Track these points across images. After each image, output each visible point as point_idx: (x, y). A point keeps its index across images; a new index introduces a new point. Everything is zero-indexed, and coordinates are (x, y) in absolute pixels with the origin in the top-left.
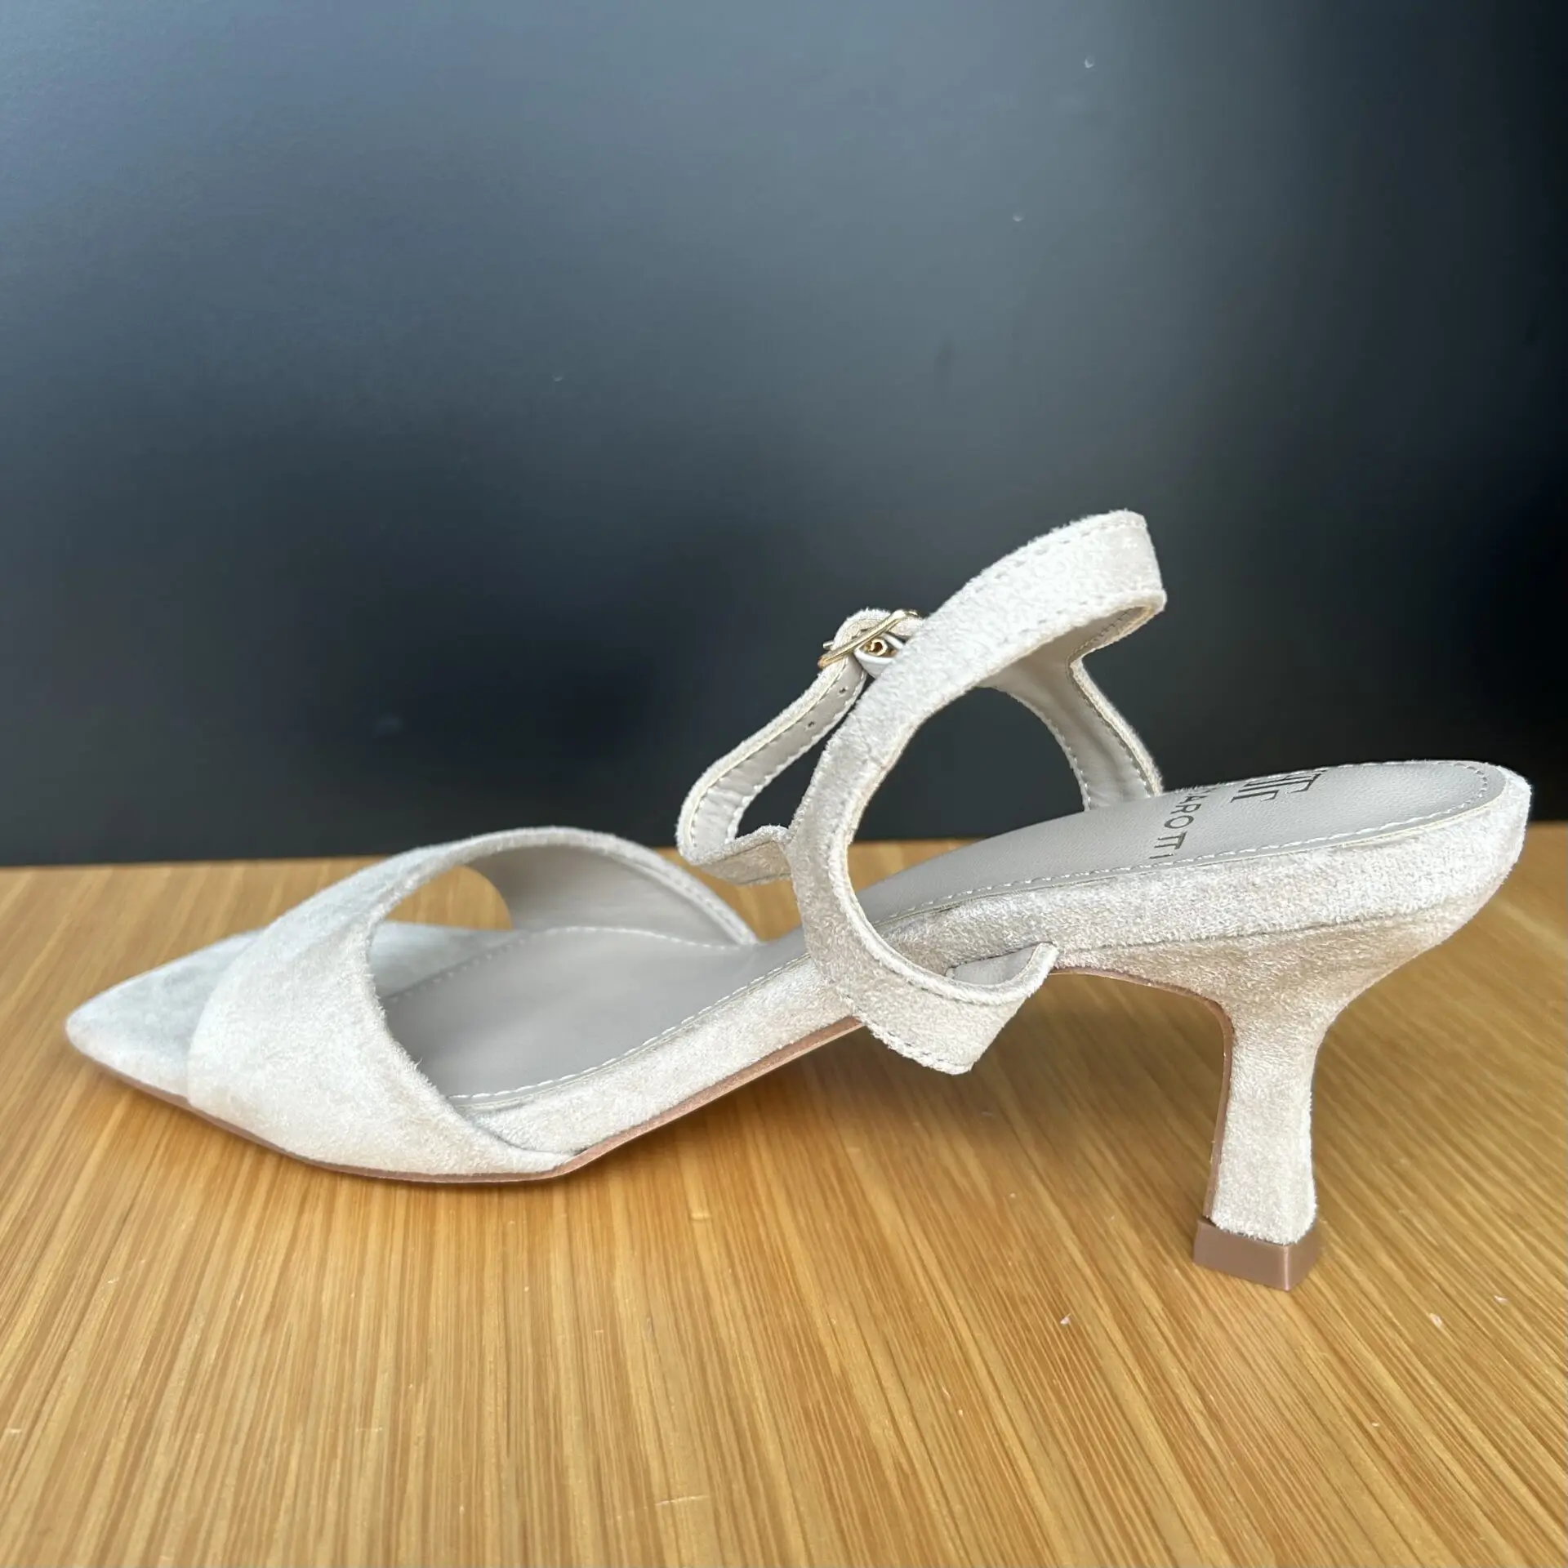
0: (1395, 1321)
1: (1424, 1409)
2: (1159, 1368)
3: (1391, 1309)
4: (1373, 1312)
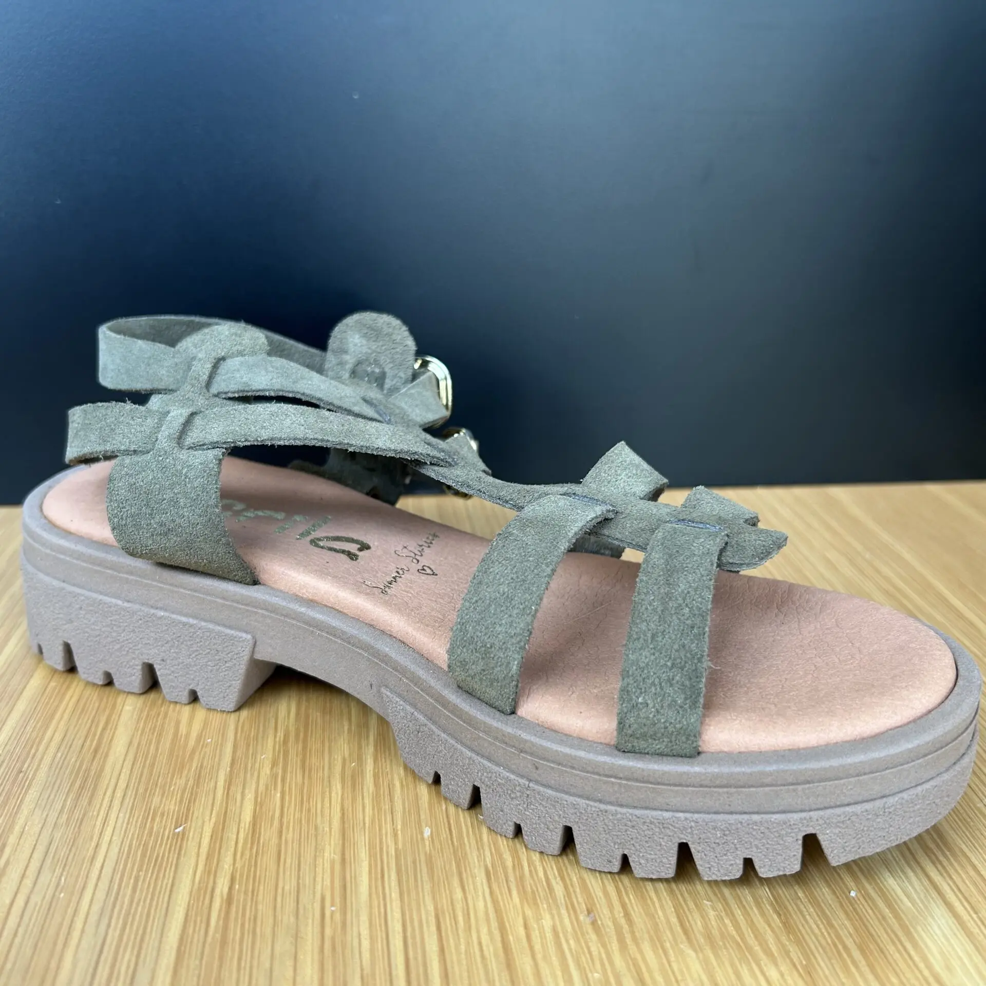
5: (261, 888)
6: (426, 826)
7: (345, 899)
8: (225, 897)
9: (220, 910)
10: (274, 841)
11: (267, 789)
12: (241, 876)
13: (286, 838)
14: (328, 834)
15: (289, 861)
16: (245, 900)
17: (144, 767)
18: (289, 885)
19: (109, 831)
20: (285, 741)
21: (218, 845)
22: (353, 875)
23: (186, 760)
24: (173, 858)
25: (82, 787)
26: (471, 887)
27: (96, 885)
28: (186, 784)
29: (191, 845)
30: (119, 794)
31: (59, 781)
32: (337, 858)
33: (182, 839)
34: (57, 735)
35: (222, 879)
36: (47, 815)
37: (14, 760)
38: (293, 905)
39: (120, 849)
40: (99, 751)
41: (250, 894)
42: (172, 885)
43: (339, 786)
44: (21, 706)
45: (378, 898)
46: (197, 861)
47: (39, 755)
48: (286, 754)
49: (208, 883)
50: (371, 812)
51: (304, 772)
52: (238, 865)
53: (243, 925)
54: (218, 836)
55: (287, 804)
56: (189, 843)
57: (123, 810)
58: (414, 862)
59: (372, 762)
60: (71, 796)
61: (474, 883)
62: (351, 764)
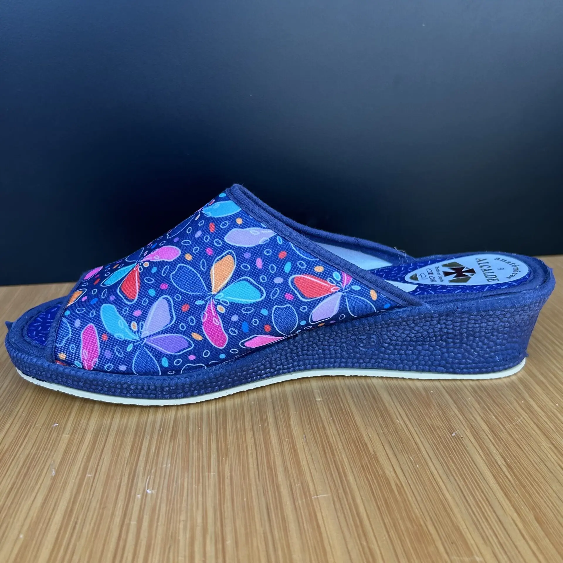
5: (522, 461)
8: (506, 466)
9: (509, 472)
10: (510, 439)
11: (484, 414)
12: (507, 456)
15: (526, 448)
16: (518, 467)
25: (382, 416)
29: (466, 441)
30: (406, 419)
37: (333, 403)
38: (546, 468)
39: (430, 445)
46: (476, 449)
49: (491, 460)
52: (500, 451)
53: (527, 478)
57: (415, 426)
60: (380, 420)
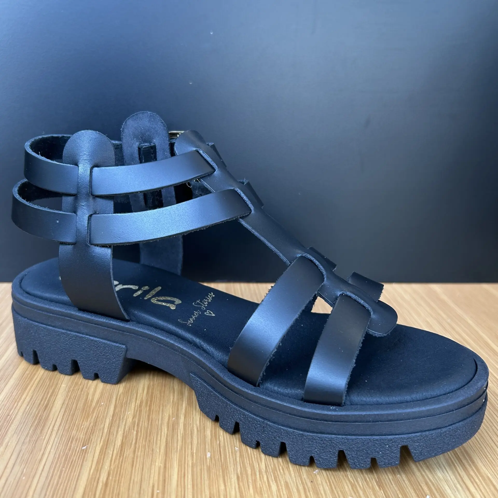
0: (194, 454)
1: (179, 486)
2: (102, 465)
3: (197, 450)
4: (190, 451)
6: (209, 451)
7: (165, 487)
13: (137, 455)
14: (158, 453)
17: (69, 415)
18: (137, 478)
19: (49, 447)
20: (141, 406)
21: (103, 457)
22: (169, 475)
23: (90, 413)
24: (80, 462)
26: (229, 484)
27: (41, 474)
28: (90, 425)
31: (27, 421)
32: (162, 466)
33: (85, 453)
34: (28, 398)
35: (104, 474)
36: (20, 438)
40: (47, 407)
41: (117, 482)
42: (79, 475)
43: (166, 430)
44: (12, 382)
45: (181, 487)
47: (18, 407)
48: (140, 411)
50: (181, 444)
51: (149, 421)
54: (103, 452)
55: (139, 438)
56: (89, 455)
58: (201, 470)
59: (184, 418)
61: (231, 482)
62: (172, 418)
